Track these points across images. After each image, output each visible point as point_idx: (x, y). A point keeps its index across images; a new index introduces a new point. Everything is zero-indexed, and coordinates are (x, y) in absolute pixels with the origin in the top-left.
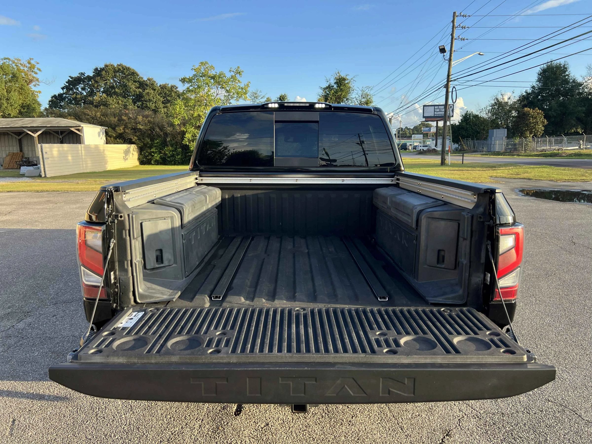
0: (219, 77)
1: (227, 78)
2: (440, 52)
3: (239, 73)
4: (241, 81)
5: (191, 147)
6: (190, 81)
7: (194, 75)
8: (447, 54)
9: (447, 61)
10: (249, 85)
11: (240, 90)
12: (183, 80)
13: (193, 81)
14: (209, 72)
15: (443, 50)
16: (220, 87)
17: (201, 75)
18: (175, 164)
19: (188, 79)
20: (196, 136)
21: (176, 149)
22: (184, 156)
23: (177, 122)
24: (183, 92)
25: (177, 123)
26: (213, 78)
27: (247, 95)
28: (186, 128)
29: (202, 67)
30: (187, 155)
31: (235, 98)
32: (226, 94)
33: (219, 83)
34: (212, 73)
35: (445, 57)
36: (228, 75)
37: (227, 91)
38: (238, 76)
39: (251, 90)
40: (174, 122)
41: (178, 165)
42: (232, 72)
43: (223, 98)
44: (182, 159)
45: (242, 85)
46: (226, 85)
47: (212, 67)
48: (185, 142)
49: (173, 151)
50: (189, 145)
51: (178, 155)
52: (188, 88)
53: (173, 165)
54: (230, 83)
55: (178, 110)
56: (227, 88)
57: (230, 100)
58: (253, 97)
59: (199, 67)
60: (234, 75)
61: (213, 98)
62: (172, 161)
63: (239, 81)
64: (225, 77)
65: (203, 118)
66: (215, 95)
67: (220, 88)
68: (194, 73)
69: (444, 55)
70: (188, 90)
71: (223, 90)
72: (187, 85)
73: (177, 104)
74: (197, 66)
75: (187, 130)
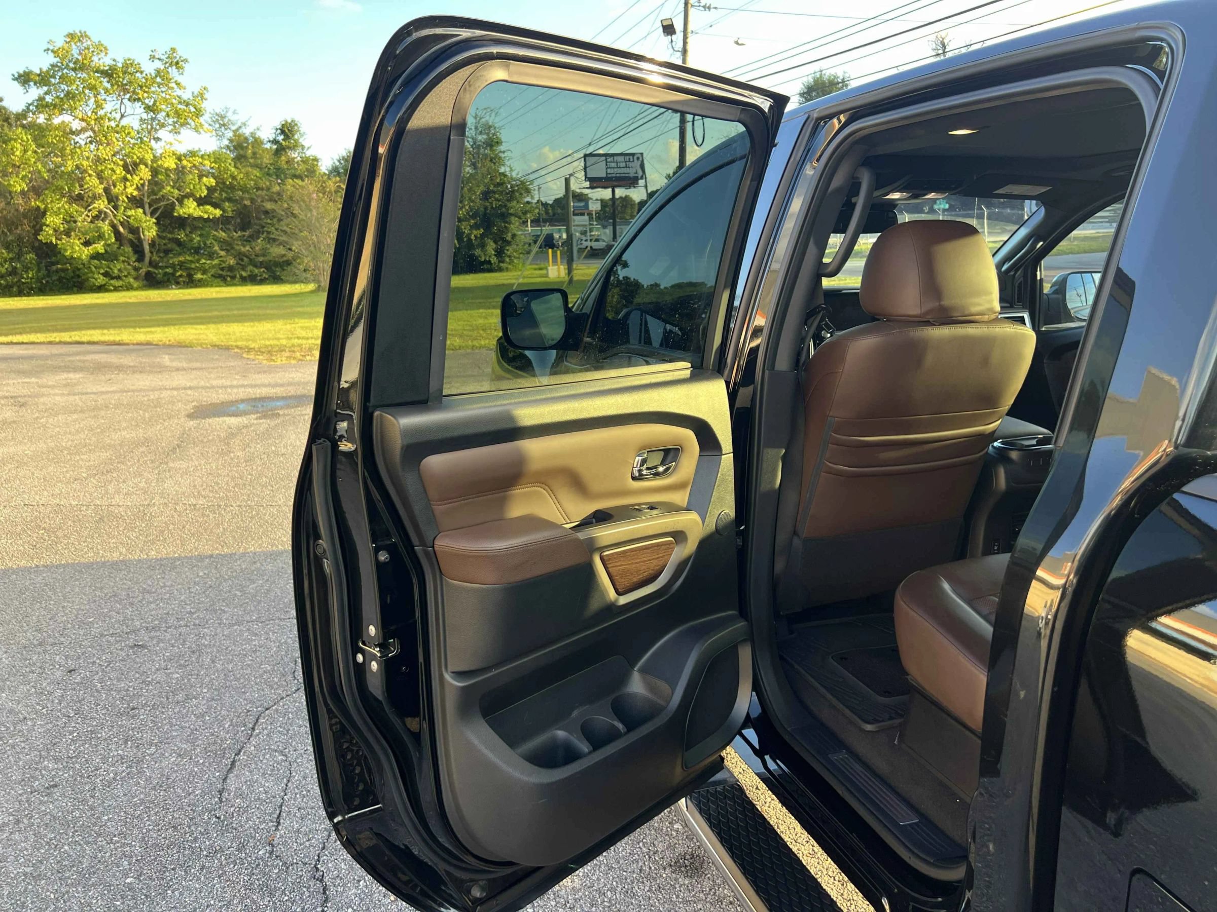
0: (125, 73)
1: (144, 75)
2: (664, 32)
3: (177, 63)
4: (183, 84)
5: (66, 250)
6: (43, 79)
7: (53, 66)
8: (678, 37)
9: (679, 54)
10: (205, 96)
11: (183, 107)
12: (24, 79)
13: (53, 80)
14: (95, 59)
15: (669, 29)
16: (128, 96)
17: (71, 65)
18: (20, 294)
19: (39, 75)
20: (75, 222)
21: (19, 257)
22: (46, 273)
23: (19, 186)
24: (28, 108)
25: (18, 188)
26: (109, 74)
27: (202, 120)
28: (43, 201)
29: (74, 46)
30: (54, 268)
31: (171, 127)
32: (144, 116)
33: (124, 89)
34: (104, 62)
35: (674, 43)
36: (150, 68)
37: (148, 108)
38: (173, 71)
39: (210, 106)
40: (9, 185)
41: (29, 295)
42: (156, 61)
43: (136, 125)
44: (39, 280)
45: (186, 96)
46: (145, 92)
47: (101, 48)
48: (47, 235)
49: (11, 260)
50: (57, 244)
51: (27, 269)
52: (41, 99)
53: (16, 296)
54: (153, 89)
55: (18, 153)
56: (147, 101)
57: (156, 130)
58: (217, 126)
59: (66, 46)
60: (162, 67)
61: (113, 124)
62: (11, 287)
63: (178, 84)
64: (142, 72)
65: (90, 175)
66: (118, 116)
67: (129, 100)
68: (51, 59)
69: (672, 41)
70: (41, 105)
71: (138, 104)
72: (35, 92)
73: (15, 140)
74: (60, 42)
75: (46, 206)
